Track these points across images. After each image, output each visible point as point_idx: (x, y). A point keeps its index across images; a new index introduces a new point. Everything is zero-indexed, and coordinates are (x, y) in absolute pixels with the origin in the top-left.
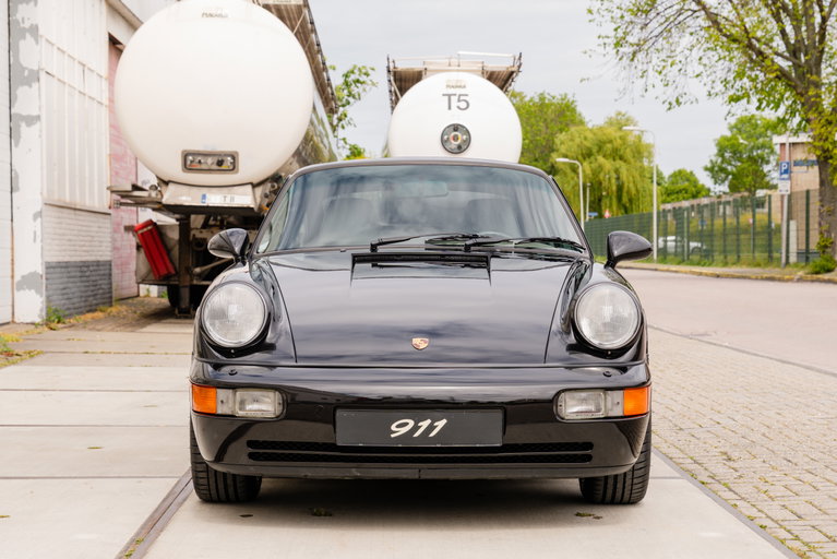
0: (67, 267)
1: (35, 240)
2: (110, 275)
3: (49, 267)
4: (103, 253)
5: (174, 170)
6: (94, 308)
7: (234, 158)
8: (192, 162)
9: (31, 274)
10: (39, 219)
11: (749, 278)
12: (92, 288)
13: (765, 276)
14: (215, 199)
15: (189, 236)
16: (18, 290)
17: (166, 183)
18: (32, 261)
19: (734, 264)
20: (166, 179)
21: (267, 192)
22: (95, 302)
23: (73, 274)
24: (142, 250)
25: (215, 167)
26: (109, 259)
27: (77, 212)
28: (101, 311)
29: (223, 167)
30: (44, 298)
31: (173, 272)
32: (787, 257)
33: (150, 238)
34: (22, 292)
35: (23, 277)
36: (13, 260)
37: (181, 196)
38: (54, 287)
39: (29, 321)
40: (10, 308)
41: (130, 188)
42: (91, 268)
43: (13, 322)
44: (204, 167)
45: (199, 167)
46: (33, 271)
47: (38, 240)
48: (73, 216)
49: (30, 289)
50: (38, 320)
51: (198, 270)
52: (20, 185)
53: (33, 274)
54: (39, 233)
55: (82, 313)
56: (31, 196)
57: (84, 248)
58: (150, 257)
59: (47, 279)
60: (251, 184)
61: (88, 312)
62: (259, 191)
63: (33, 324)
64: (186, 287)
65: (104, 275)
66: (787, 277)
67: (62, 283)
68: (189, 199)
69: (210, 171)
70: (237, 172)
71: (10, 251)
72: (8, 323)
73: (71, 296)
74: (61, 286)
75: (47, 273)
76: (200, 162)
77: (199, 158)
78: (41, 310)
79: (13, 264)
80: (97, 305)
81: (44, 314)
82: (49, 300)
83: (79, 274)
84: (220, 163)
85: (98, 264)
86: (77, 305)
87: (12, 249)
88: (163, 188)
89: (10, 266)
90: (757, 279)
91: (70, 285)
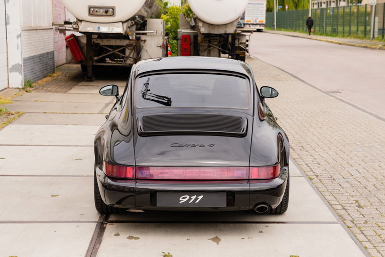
0: (33, 58)
1: (18, 48)
2: (54, 57)
3: (25, 60)
4: (50, 48)
5: (84, 15)
6: (46, 75)
7: (113, 9)
8: (93, 11)
9: (16, 64)
10: (20, 38)
11: (356, 46)
12: (45, 66)
13: (363, 45)
14: (104, 29)
15: (91, 41)
16: (11, 72)
17: (81, 21)
18: (17, 58)
19: (347, 36)
20: (80, 19)
21: (129, 25)
22: (46, 72)
23: (36, 61)
24: (69, 48)
25: (105, 14)
26: (53, 50)
27: (38, 31)
28: (50, 76)
29: (108, 14)
30: (23, 76)
31: (84, 59)
32: (374, 35)
33: (73, 43)
34: (12, 73)
35: (13, 66)
36: (7, 58)
37: (88, 27)
38: (28, 69)
39: (16, 87)
40: (7, 81)
41: (63, 23)
42: (45, 56)
43: (8, 87)
44: (98, 14)
45: (96, 14)
46: (17, 63)
47: (20, 48)
48: (35, 33)
49: (16, 72)
50: (21, 87)
51: (96, 58)
52: (10, 21)
53: (18, 65)
54: (20, 45)
55: (41, 79)
56: (15, 27)
57: (41, 48)
58: (73, 52)
59: (24, 66)
60: (122, 21)
61: (44, 78)
62: (125, 25)
63: (18, 88)
64: (90, 66)
65: (50, 58)
66: (373, 47)
67: (31, 67)
68: (92, 29)
69: (102, 15)
70: (115, 16)
71: (6, 53)
72: (6, 88)
73: (35, 72)
74: (31, 68)
75: (24, 64)
76: (97, 11)
77: (96, 10)
78: (22, 82)
79: (7, 60)
80: (48, 73)
81: (23, 83)
82: (25, 76)
83: (39, 60)
84: (106, 12)
85: (48, 53)
86: (39, 76)
87: (7, 52)
88: (79, 24)
89: (6, 61)
90: (359, 46)
91: (35, 67)
